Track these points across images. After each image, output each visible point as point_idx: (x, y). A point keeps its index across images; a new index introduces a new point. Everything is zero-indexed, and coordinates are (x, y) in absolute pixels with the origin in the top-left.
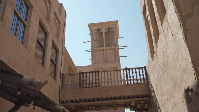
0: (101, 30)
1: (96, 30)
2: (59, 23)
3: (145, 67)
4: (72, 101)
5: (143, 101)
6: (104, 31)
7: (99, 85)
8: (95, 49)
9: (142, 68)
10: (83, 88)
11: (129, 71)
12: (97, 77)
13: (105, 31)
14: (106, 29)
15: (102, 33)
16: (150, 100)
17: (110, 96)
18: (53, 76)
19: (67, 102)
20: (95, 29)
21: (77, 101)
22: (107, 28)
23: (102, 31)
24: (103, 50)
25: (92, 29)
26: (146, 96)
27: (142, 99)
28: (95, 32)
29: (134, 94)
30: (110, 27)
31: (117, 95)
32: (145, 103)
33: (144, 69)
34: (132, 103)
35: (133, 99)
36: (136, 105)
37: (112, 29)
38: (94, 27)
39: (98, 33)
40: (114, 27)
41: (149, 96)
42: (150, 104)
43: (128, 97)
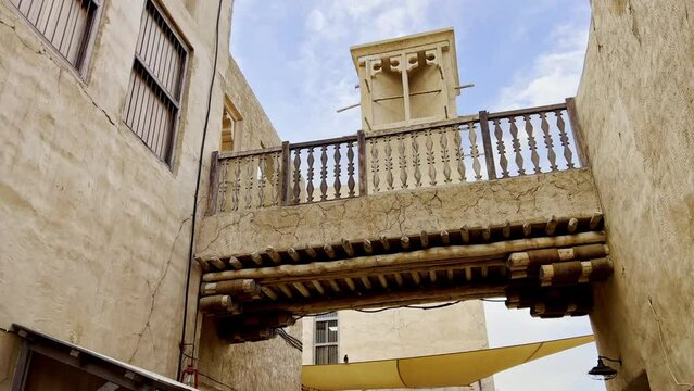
0: (396, 64)
1: (376, 67)
3: (569, 105)
4: (246, 262)
5: (571, 250)
6: (404, 67)
7: (363, 191)
9: (557, 109)
10: (297, 204)
11: (497, 124)
13: (410, 66)
14: (412, 61)
15: (397, 76)
16: (604, 243)
17: (414, 232)
19: (226, 264)
20: (373, 63)
21: (266, 260)
22: (416, 56)
23: (398, 68)
25: (363, 65)
26: (584, 225)
27: (562, 239)
28: (374, 72)
29: (526, 216)
30: (427, 53)
31: (443, 228)
32: (579, 257)
33: (565, 115)
34: (516, 257)
35: (520, 243)
36: (535, 265)
37: (432, 58)
38: (371, 57)
39: (384, 79)
40: (439, 49)
41: (599, 225)
42: (603, 260)
43: (497, 234)
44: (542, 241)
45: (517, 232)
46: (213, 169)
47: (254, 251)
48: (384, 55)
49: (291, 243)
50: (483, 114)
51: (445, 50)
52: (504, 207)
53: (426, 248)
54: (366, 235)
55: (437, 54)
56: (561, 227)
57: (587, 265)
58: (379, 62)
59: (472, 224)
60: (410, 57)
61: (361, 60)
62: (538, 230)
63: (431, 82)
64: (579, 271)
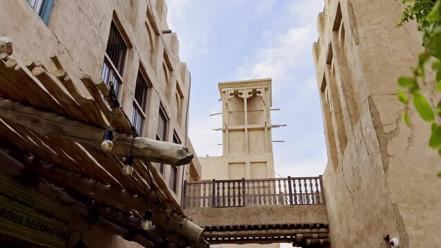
0: (241, 94)
1: (231, 94)
2: (182, 97)
3: (320, 177)
5: (317, 235)
6: (245, 96)
7: (244, 204)
8: (229, 128)
9: (316, 179)
10: (218, 207)
11: (294, 182)
12: (241, 190)
13: (248, 96)
14: (250, 93)
15: (242, 100)
16: (328, 233)
17: (263, 223)
18: (173, 188)
20: (230, 92)
22: (251, 91)
23: (242, 96)
24: (244, 130)
25: (224, 92)
26: (322, 226)
27: (314, 230)
28: (230, 97)
29: (303, 221)
30: (257, 90)
31: (274, 223)
32: (319, 238)
33: (318, 180)
34: (298, 235)
35: (300, 230)
36: (304, 239)
37: (260, 92)
38: (229, 89)
39: (235, 100)
40: (263, 89)
41: (327, 227)
42: (327, 239)
43: (292, 227)
44: (307, 230)
45: (299, 226)
46: (185, 188)
48: (236, 89)
49: (219, 224)
50: (289, 177)
51: (266, 89)
52: (295, 217)
53: (267, 229)
54: (245, 223)
55: (262, 91)
56: (314, 226)
57: (322, 240)
58: (233, 92)
59: (284, 222)
60: (248, 91)
61: (223, 90)
62: (307, 226)
63: (259, 105)
64: (319, 242)
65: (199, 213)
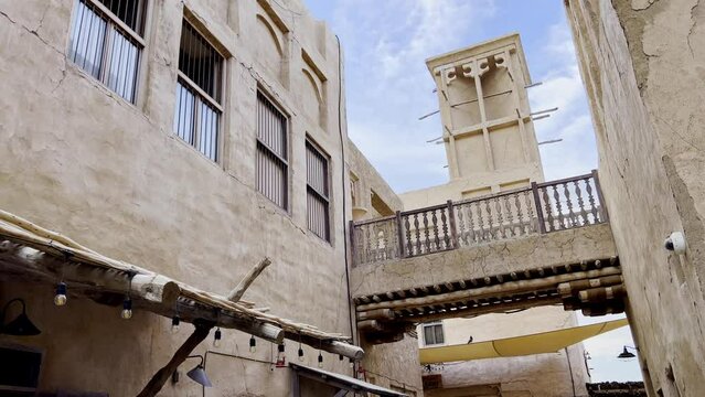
0: (469, 70)
1: (451, 75)
3: (594, 174)
4: (383, 297)
5: (598, 280)
6: (476, 72)
7: (456, 245)
8: (455, 133)
9: (586, 178)
10: (411, 256)
11: (544, 191)
12: (448, 222)
13: (481, 71)
14: (483, 66)
15: (471, 80)
16: (621, 274)
17: (492, 274)
18: (323, 234)
19: (371, 299)
20: (448, 72)
21: (396, 296)
22: (486, 61)
23: (471, 74)
24: (480, 132)
25: (438, 74)
26: (606, 263)
27: (592, 273)
28: (449, 80)
29: (567, 259)
30: (496, 58)
31: (512, 270)
32: (604, 285)
33: (592, 181)
34: (562, 286)
35: (565, 277)
36: (575, 291)
37: (501, 61)
38: (446, 67)
39: (459, 84)
40: (507, 52)
41: (616, 263)
42: (619, 286)
43: (548, 272)
44: (579, 275)
45: (561, 270)
46: (352, 234)
47: (388, 291)
48: (457, 64)
49: (412, 285)
50: (534, 184)
51: (512, 52)
52: (552, 254)
53: (501, 283)
54: (461, 277)
55: (506, 57)
56: (591, 265)
57: (609, 289)
58: (453, 70)
59: (531, 266)
60: (481, 62)
61: (436, 70)
62: (575, 268)
63: (503, 83)
64: (604, 294)
65: (379, 270)
